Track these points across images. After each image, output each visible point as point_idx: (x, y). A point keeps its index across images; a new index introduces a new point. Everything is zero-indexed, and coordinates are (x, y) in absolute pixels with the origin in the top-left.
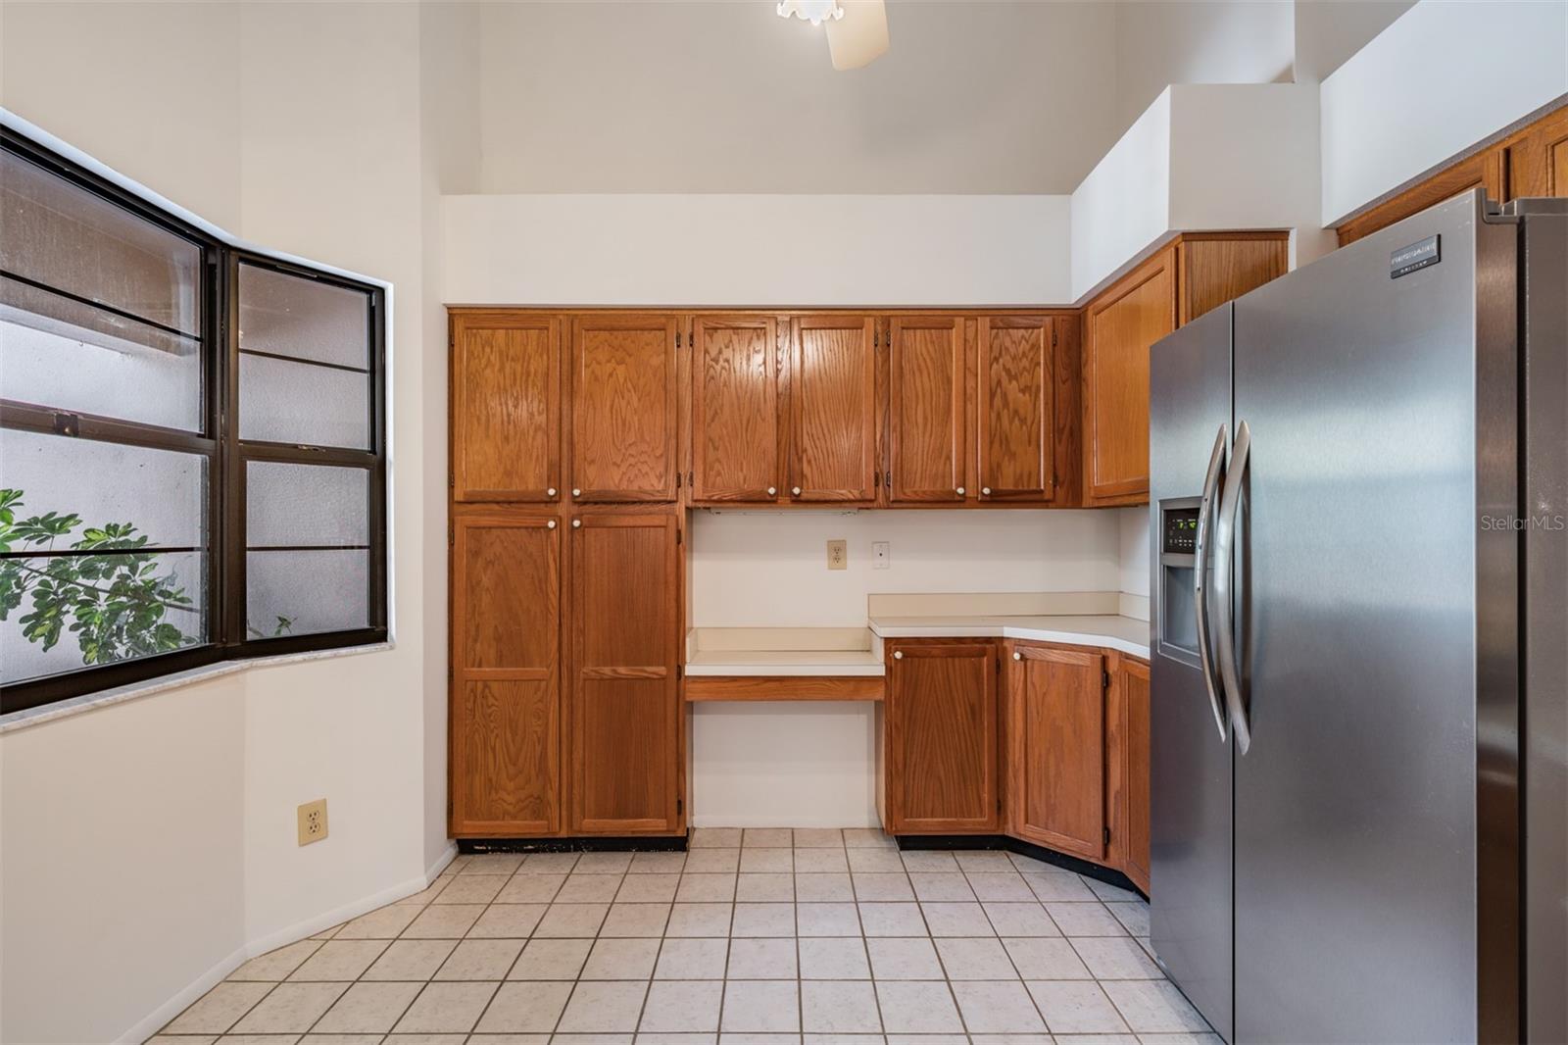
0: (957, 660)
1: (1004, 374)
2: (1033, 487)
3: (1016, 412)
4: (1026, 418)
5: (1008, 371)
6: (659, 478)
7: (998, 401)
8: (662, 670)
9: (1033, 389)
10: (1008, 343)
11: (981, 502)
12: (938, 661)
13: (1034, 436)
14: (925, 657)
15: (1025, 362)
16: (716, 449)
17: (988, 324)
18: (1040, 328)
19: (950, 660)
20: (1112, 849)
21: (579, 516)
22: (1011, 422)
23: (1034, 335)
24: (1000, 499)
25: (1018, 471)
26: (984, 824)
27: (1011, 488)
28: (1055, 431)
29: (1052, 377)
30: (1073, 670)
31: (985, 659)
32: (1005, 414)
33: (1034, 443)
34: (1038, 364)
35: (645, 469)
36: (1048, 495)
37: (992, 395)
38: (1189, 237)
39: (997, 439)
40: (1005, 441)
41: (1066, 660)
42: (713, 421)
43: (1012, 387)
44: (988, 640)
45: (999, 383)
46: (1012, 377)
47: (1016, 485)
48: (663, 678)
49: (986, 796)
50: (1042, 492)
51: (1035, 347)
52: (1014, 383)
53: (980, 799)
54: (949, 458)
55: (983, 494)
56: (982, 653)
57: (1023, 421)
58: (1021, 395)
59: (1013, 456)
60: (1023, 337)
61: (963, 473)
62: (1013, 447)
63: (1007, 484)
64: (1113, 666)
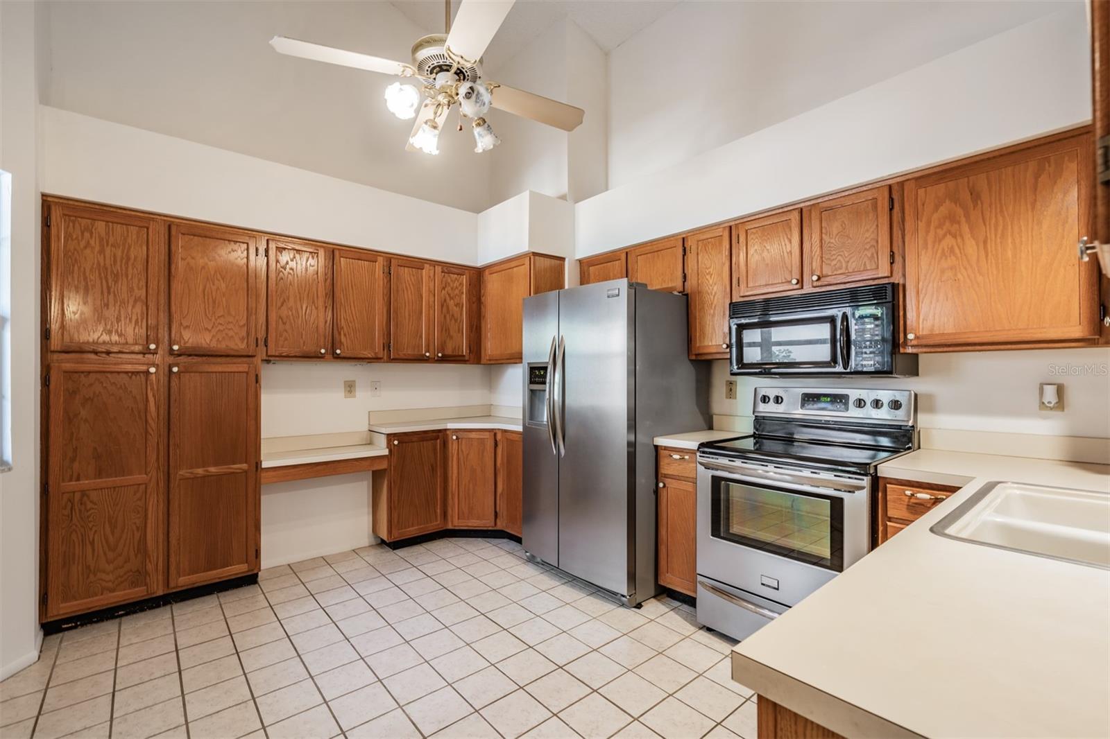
0: (425, 443)
1: (447, 296)
2: (460, 353)
3: (453, 315)
4: (457, 319)
5: (449, 295)
6: (242, 339)
7: (445, 309)
8: (244, 466)
9: (461, 306)
10: (449, 281)
11: (437, 360)
12: (416, 443)
13: (461, 327)
14: (408, 442)
15: (457, 292)
16: (284, 323)
17: (440, 270)
18: (463, 275)
19: (421, 443)
20: (498, 520)
21: (177, 365)
22: (451, 320)
23: (461, 279)
24: (445, 359)
25: (454, 346)
26: (438, 525)
27: (450, 353)
28: (470, 327)
29: (469, 300)
30: (482, 441)
31: (438, 441)
32: (448, 316)
33: (461, 332)
34: (463, 293)
35: (231, 333)
36: (467, 358)
37: (442, 306)
38: (535, 254)
39: (445, 329)
40: (448, 330)
41: (478, 437)
42: (282, 305)
43: (451, 303)
44: (440, 431)
45: (445, 300)
46: (451, 298)
47: (453, 352)
48: (246, 472)
49: (439, 511)
50: (464, 356)
51: (461, 284)
52: (452, 301)
53: (435, 512)
54: (421, 337)
55: (438, 356)
56: (437, 438)
57: (456, 321)
58: (455, 308)
59: (451, 338)
60: (456, 279)
61: (428, 346)
62: (451, 333)
63: (449, 352)
64: (499, 437)
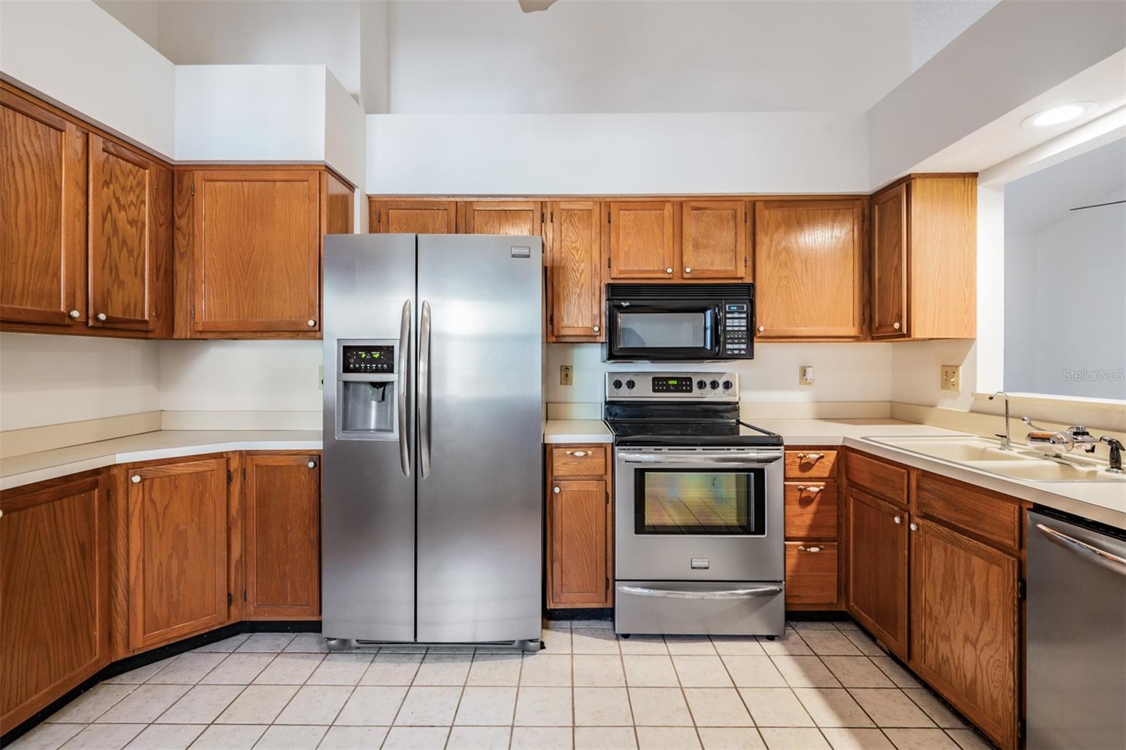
0: (65, 501)
1: (114, 201)
2: (139, 317)
3: (125, 242)
4: (133, 250)
5: (117, 200)
7: (108, 225)
9: (139, 225)
10: (118, 172)
11: (92, 327)
12: (43, 507)
13: (139, 268)
14: (26, 508)
15: (132, 197)
17: (101, 146)
18: (145, 169)
19: (57, 503)
20: (232, 608)
22: (120, 250)
23: (139, 174)
24: (113, 328)
25: (126, 302)
26: (98, 661)
27: (120, 316)
28: (156, 268)
29: (154, 218)
30: (200, 476)
31: (96, 491)
32: (114, 241)
33: (139, 275)
34: (144, 202)
36: (151, 329)
37: (104, 219)
39: (110, 267)
40: (114, 269)
41: (192, 470)
43: (122, 217)
44: (96, 472)
45: (109, 208)
46: (122, 207)
47: (124, 312)
49: (97, 633)
50: (146, 322)
51: (141, 185)
52: (123, 213)
53: (90, 639)
54: (56, 275)
55: (96, 319)
56: (95, 485)
57: (131, 252)
58: (129, 227)
59: (121, 284)
60: (131, 170)
61: (71, 296)
62: (122, 276)
63: (117, 312)
